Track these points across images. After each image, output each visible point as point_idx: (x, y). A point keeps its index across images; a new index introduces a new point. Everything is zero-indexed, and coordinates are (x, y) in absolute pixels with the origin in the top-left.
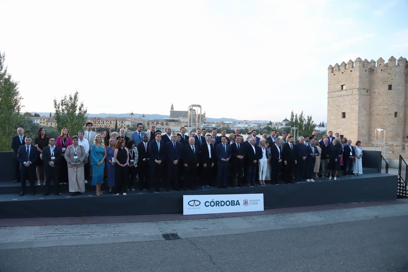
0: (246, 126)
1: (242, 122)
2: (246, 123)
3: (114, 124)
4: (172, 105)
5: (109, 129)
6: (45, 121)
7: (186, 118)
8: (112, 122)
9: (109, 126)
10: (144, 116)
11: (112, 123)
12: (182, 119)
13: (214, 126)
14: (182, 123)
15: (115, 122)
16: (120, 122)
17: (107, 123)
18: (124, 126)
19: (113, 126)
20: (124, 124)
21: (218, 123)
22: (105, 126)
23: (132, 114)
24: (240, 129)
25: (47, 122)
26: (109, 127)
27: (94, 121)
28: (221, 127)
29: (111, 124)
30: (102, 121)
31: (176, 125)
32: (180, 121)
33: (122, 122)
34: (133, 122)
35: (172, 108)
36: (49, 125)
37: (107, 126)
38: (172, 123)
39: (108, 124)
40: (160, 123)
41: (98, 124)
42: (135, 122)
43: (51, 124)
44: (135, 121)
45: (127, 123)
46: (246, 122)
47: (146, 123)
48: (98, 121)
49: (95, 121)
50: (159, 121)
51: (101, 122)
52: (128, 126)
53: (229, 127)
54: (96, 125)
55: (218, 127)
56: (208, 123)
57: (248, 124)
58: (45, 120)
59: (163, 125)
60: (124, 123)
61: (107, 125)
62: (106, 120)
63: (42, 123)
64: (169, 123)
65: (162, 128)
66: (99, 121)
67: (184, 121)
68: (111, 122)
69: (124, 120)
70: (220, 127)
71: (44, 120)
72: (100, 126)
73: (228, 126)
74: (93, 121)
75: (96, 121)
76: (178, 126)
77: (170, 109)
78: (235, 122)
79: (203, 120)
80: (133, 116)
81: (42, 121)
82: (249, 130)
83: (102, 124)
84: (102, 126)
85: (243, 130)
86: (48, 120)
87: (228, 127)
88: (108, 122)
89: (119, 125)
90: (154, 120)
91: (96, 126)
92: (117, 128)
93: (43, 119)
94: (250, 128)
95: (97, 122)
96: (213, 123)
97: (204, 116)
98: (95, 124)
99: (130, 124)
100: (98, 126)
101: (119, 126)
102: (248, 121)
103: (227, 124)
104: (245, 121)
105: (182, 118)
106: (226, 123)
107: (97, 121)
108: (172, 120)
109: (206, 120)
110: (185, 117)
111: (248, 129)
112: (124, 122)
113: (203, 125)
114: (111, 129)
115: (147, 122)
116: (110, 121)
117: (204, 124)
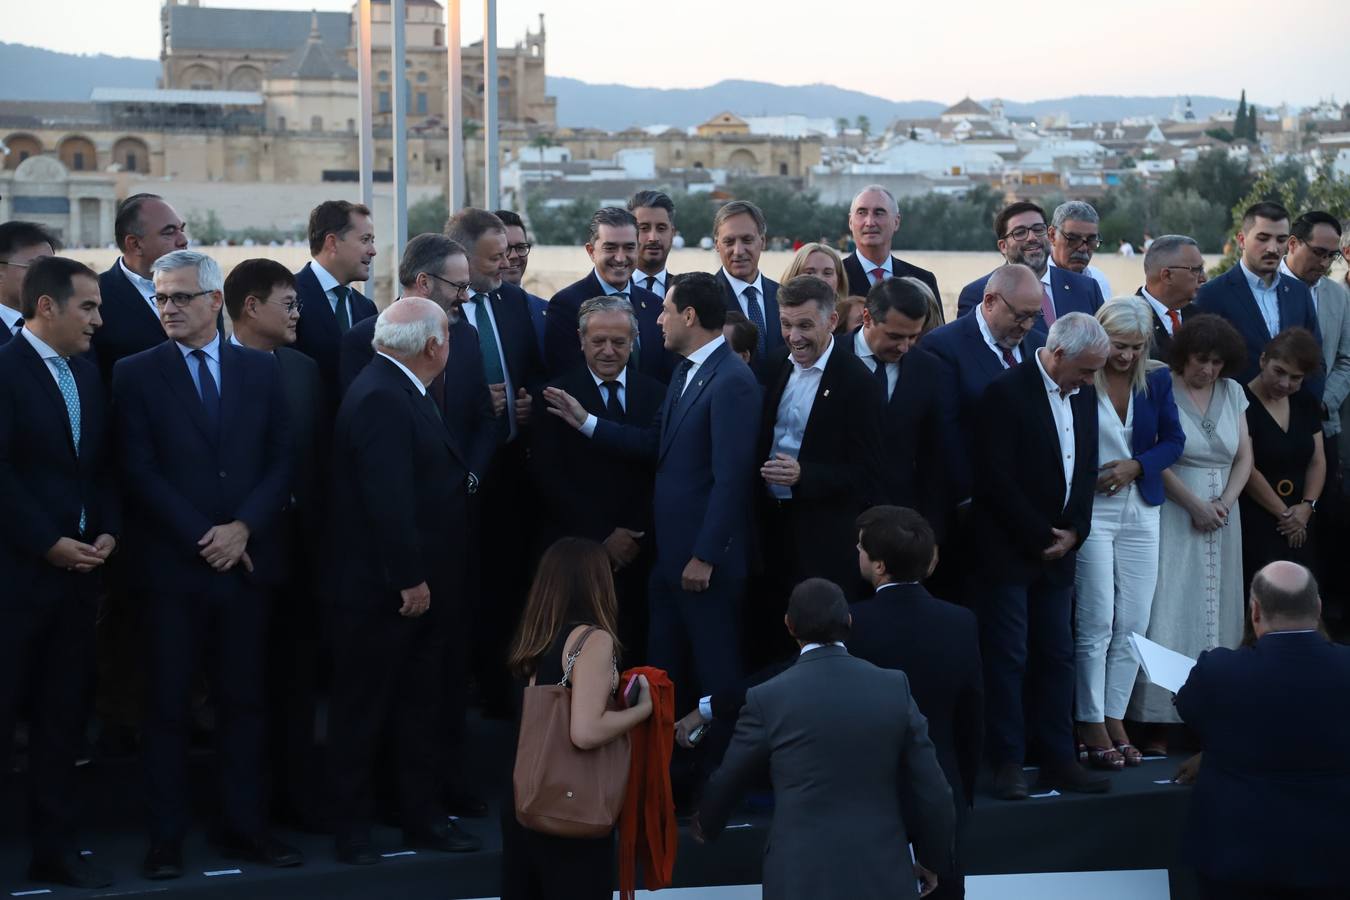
0: (982, 158)
1: (934, 124)
2: (982, 133)
7: (338, 86)
12: (291, 100)
13: (639, 165)
14: (300, 147)
21: (684, 137)
28: (719, 177)
31: (229, 162)
32: (272, 123)
38: (191, 145)
40: (51, 138)
46: (980, 120)
50: (40, 126)
53: (799, 183)
55: (686, 178)
56: (579, 135)
57: (997, 137)
59: (94, 167)
64: (152, 139)
65: (75, 194)
67: (317, 121)
70: (705, 179)
73: (784, 168)
76: (256, 178)
78: (860, 118)
79: (523, 112)
87: (792, 174)
94: (1025, 180)
96: (632, 137)
97: (536, 65)
102: (999, 104)
103: (777, 141)
104: (966, 106)
105: (292, 85)
106: (760, 140)
108: (184, 109)
109: (552, 103)
110: (328, 77)
111: (1000, 196)
113: (525, 166)
117: (530, 154)
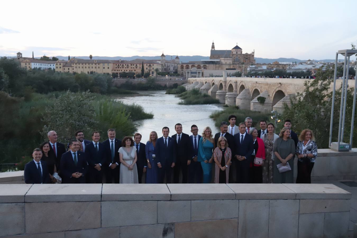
0: (310, 67)
1: (305, 63)
2: (311, 64)
3: (140, 68)
4: (213, 43)
5: (134, 74)
6: (61, 66)
7: (228, 59)
8: (138, 65)
9: (135, 71)
10: (177, 57)
11: (138, 68)
12: (223, 60)
13: (265, 67)
14: (224, 66)
15: (141, 65)
16: (147, 65)
17: (133, 66)
18: (153, 70)
19: (139, 71)
20: (152, 68)
21: (271, 64)
22: (130, 71)
23: (163, 55)
24: (300, 71)
25: (63, 66)
26: (135, 72)
27: (117, 65)
28: (275, 69)
29: (136, 68)
30: (127, 65)
31: (216, 68)
32: (221, 63)
33: (150, 65)
34: (163, 65)
35: (213, 47)
36: (66, 70)
37: (132, 71)
38: (212, 66)
39: (134, 68)
40: (196, 65)
41: (122, 69)
42: (167, 66)
43: (69, 69)
44: (166, 64)
45: (155, 66)
46: (311, 62)
47: (179, 66)
48: (122, 65)
49: (119, 65)
50: (195, 64)
51: (125, 66)
52: (157, 70)
53: (285, 70)
54: (118, 69)
55: (270, 69)
56: (258, 64)
57: (313, 64)
58: (62, 64)
59: (201, 68)
61: (133, 69)
62: (131, 64)
63: (59, 67)
64: (207, 65)
65: (198, 71)
66: (123, 65)
67: (226, 63)
68: (136, 65)
69: (152, 63)
70: (273, 69)
71: (60, 64)
72: (125, 70)
73: (283, 68)
74: (116, 65)
75: (120, 65)
76: (219, 69)
77: (211, 48)
78: (296, 62)
79: (251, 61)
80: (164, 58)
81: (59, 66)
82: (313, 72)
83: (126, 68)
84: (127, 71)
85: (303, 72)
86: (65, 64)
87: (284, 69)
88: (134, 65)
89: (147, 69)
90: (190, 62)
91: (119, 71)
92: (144, 73)
93: (58, 64)
94: (315, 69)
95: (121, 66)
96: (264, 64)
97: (253, 56)
98: (119, 68)
99: (159, 67)
100: (121, 71)
101: (146, 71)
102: (313, 60)
103: (283, 65)
104: (309, 60)
105: (223, 59)
106: (281, 64)
107: (121, 65)
108: (211, 62)
109: (255, 60)
110: (227, 58)
111: (311, 72)
112: (152, 65)
113: (250, 68)
114: (137, 74)
115: (181, 65)
116: (135, 65)
117: (251, 66)
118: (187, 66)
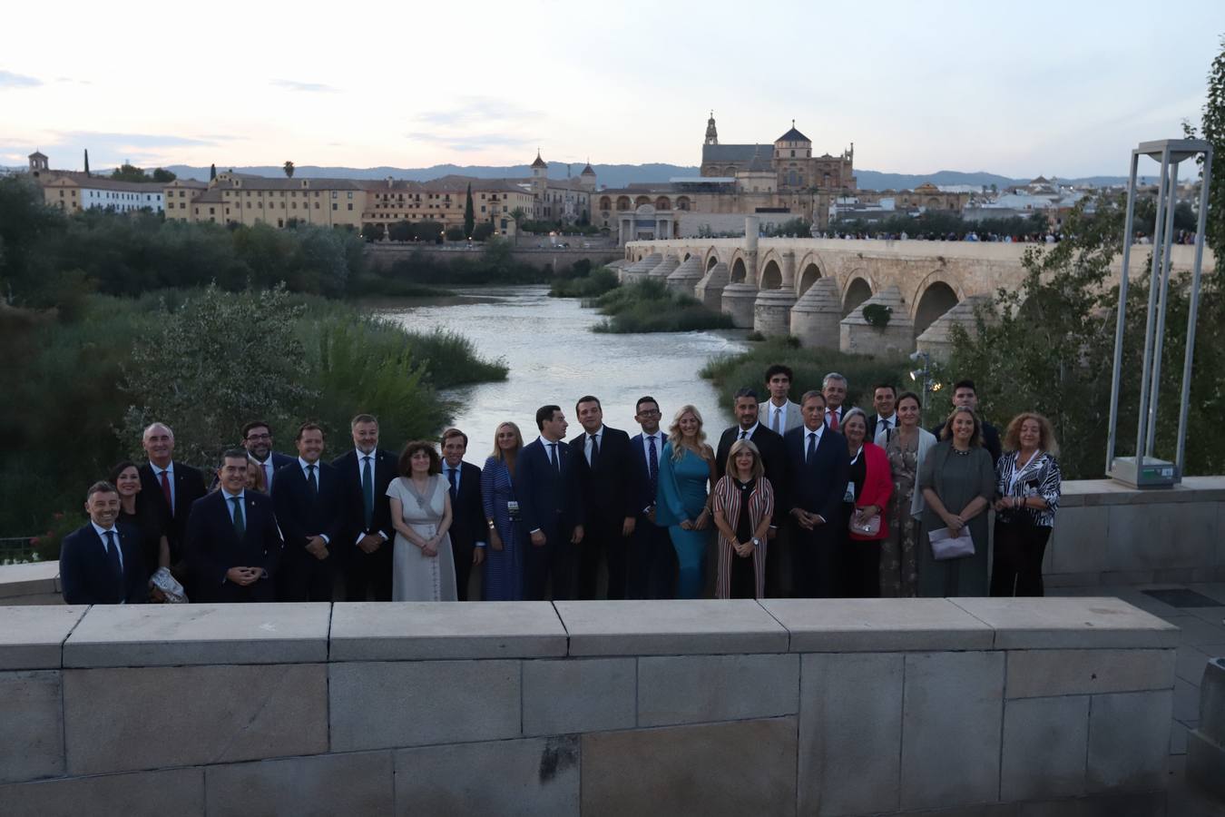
0: (1042, 201)
1: (1025, 188)
2: (1047, 191)
3: (460, 207)
4: (712, 122)
5: (440, 226)
6: (187, 200)
7: (764, 174)
8: (453, 197)
9: (443, 216)
10: (588, 170)
11: (454, 206)
12: (745, 180)
13: (888, 204)
14: (748, 199)
15: (464, 199)
16: (483, 197)
17: (434, 201)
18: (503, 215)
19: (456, 217)
20: (500, 208)
21: (909, 193)
22: (425, 216)
23: (539, 162)
24: (1009, 216)
25: (193, 201)
26: (442, 221)
27: (382, 196)
28: (922, 209)
29: (448, 207)
30: (414, 196)
31: (721, 205)
32: (739, 190)
33: (494, 197)
34: (541, 196)
35: (711, 133)
36: (204, 214)
37: (432, 216)
38: (706, 199)
39: (438, 206)
40: (654, 197)
41: (397, 210)
42: (552, 199)
43: (212, 211)
44: (551, 192)
45: (513, 202)
46: (1046, 186)
47: (596, 199)
48: (397, 196)
49: (386, 196)
50: (649, 192)
51: (409, 201)
52: (518, 214)
53: (958, 212)
54: (386, 211)
55: (908, 210)
56: (864, 192)
57: (1053, 193)
58: (188, 193)
59: (669, 208)
60: (504, 202)
61: (434, 211)
62: (428, 192)
63: (177, 206)
64: (691, 197)
65: (659, 219)
66: (401, 196)
67: (756, 188)
68: (448, 197)
69: (501, 191)
70: (917, 210)
71: (182, 194)
72: (407, 216)
73: (952, 206)
74: (378, 196)
75: (389, 196)
76: (731, 212)
77: (705, 137)
78: (993, 185)
79: (843, 183)
80: (541, 172)
81: (177, 200)
82: (1052, 218)
83: (411, 206)
84: (414, 216)
85: (1020, 219)
86: (198, 193)
87: (955, 208)
88: (438, 197)
89: (483, 209)
90: (631, 184)
91: (388, 216)
92: (473, 223)
93: (176, 192)
94: (1060, 211)
95: (393, 201)
96: (886, 193)
97: (850, 163)
98: (386, 206)
99: (527, 204)
101: (480, 217)
102: (1055, 179)
103: (950, 194)
104: (1041, 180)
105: (747, 174)
106: (942, 194)
107: (393, 196)
108: (704, 184)
109: (854, 179)
110: (761, 171)
111: (1046, 218)
112: (500, 196)
113: (839, 206)
114: (451, 227)
115: (601, 196)
116: (443, 197)
117: (841, 201)
118: (622, 201)
